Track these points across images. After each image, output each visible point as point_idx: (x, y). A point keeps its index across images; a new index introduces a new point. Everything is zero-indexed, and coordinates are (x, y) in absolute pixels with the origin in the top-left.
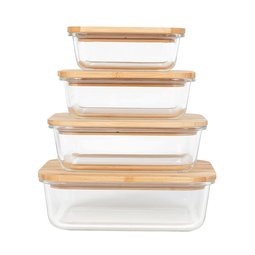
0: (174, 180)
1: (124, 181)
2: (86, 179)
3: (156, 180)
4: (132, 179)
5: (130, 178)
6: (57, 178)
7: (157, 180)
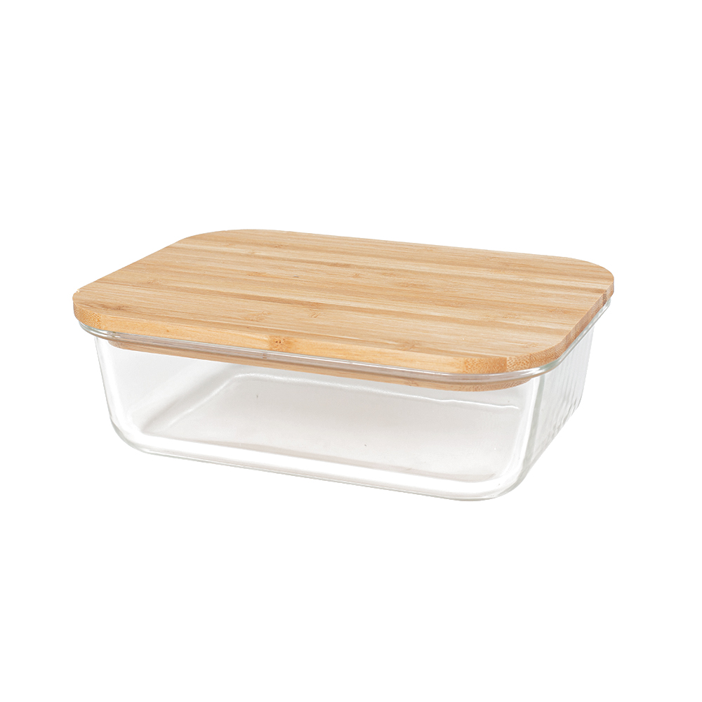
0: (405, 361)
1: (269, 348)
2: (168, 331)
3: (356, 355)
4: (289, 343)
5: (282, 342)
6: (97, 320)
7: (358, 355)
